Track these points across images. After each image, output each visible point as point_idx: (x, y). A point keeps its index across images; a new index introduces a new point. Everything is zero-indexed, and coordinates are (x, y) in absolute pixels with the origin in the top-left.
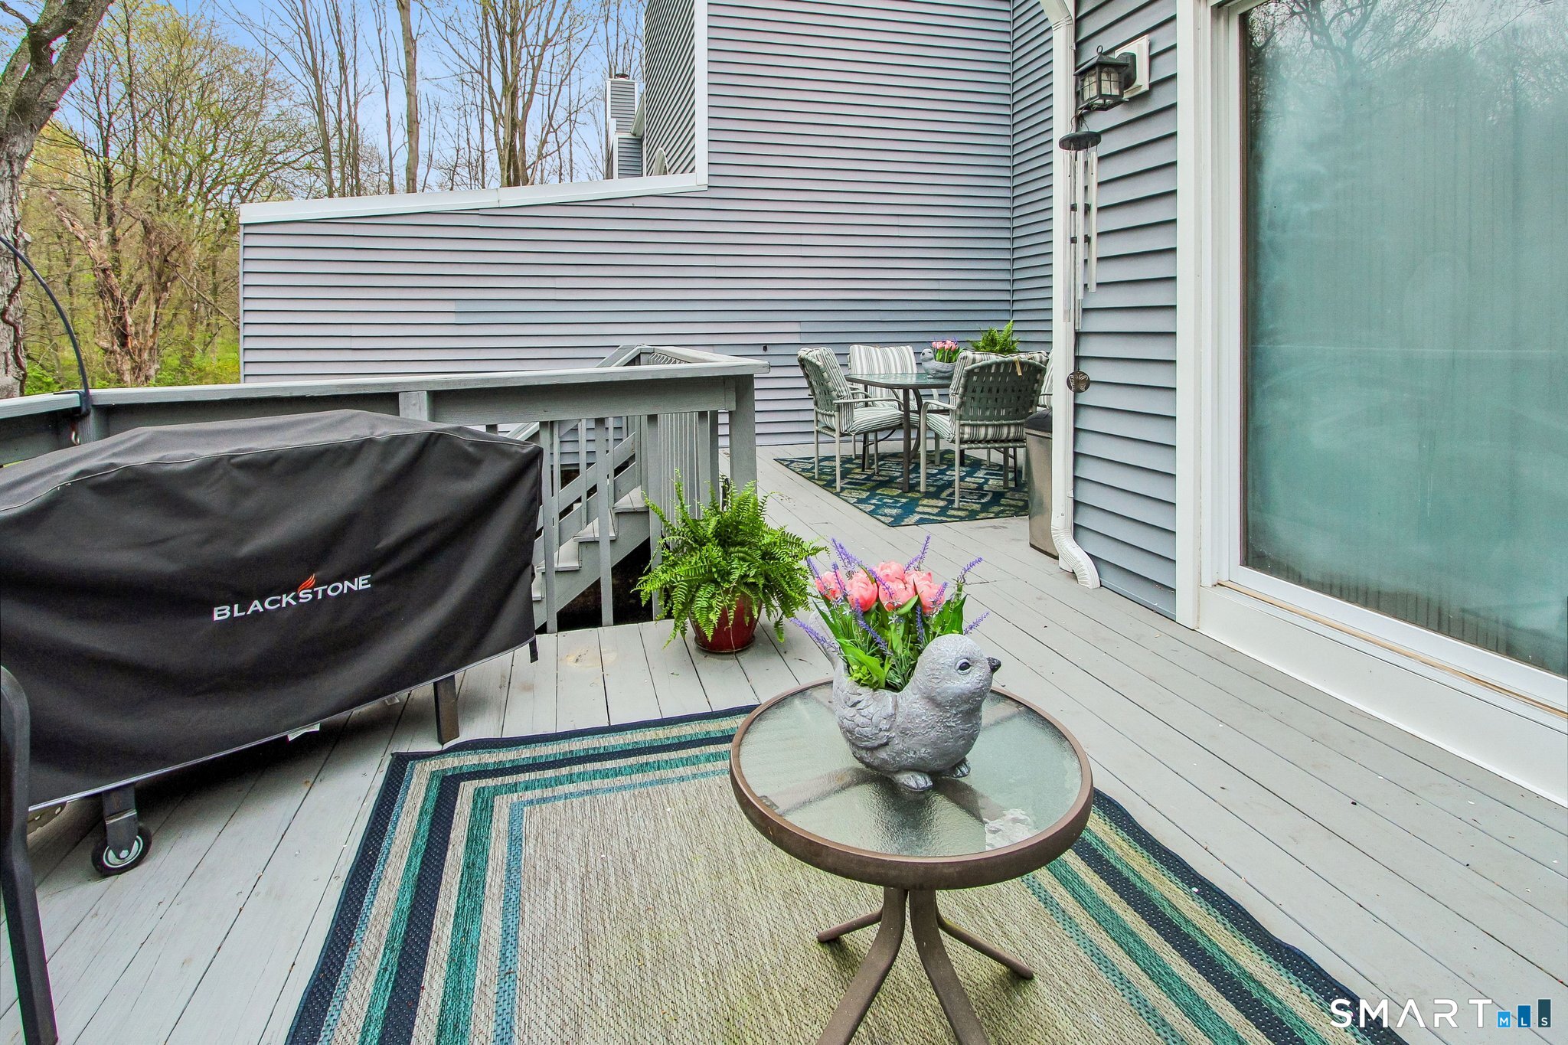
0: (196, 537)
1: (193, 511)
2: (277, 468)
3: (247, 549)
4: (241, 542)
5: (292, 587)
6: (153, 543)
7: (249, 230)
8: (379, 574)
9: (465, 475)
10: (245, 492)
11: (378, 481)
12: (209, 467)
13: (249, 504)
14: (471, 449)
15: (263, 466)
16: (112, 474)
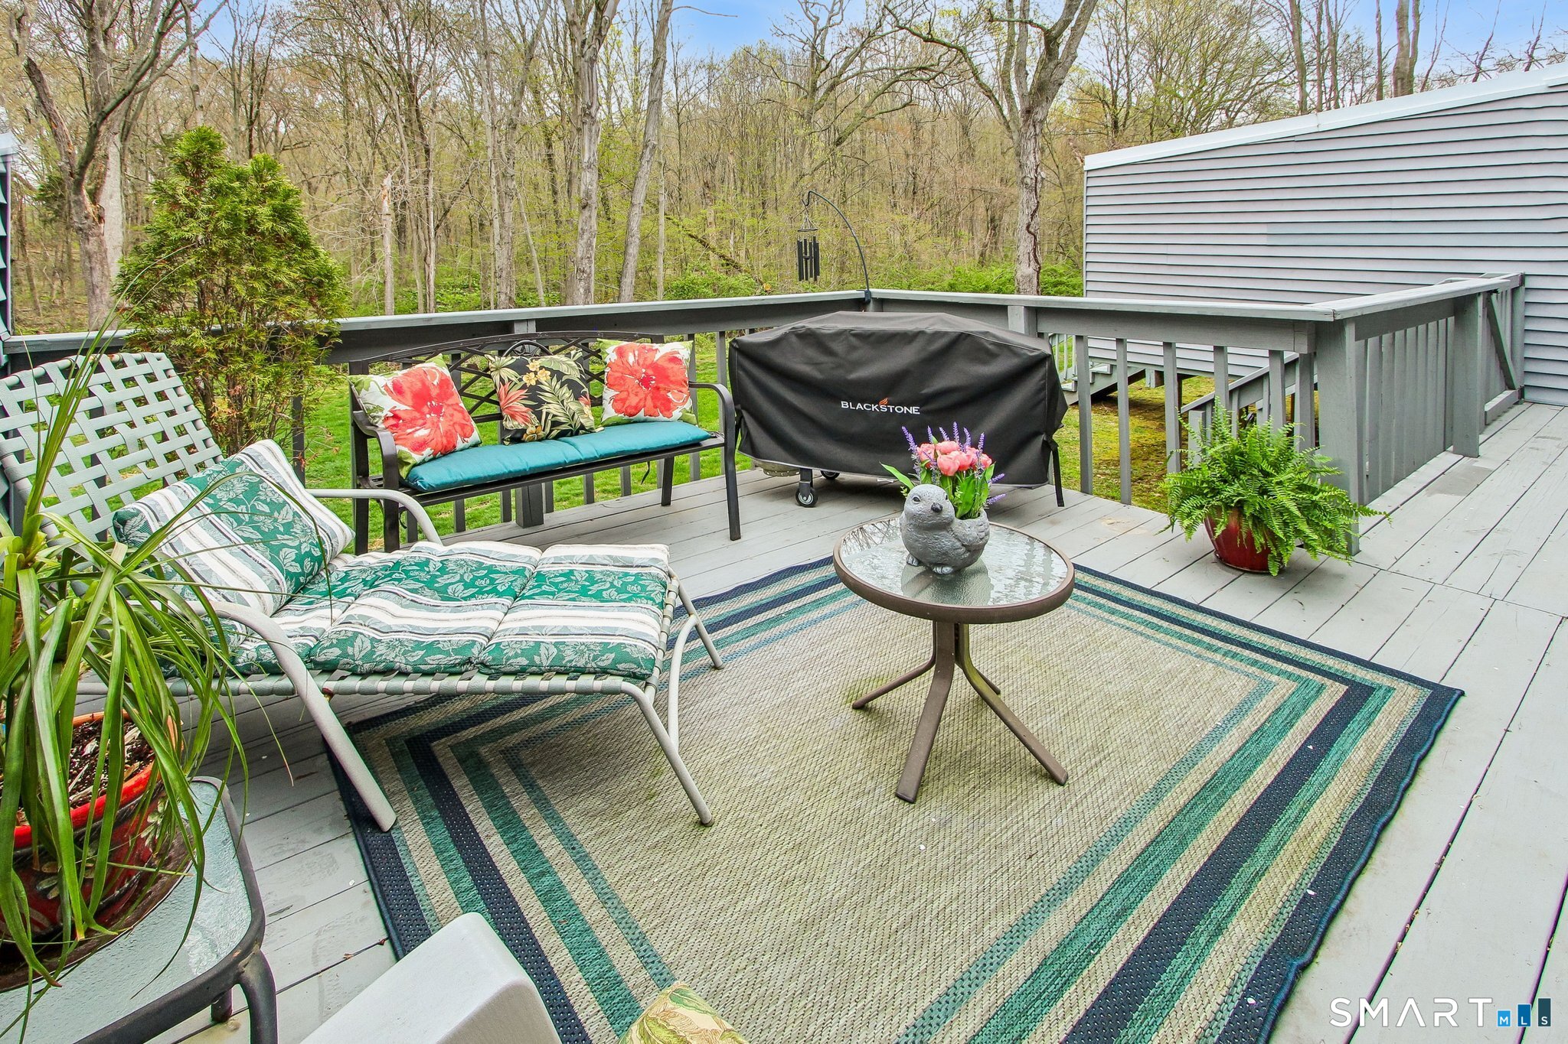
0: (831, 365)
1: (830, 352)
2: (872, 339)
3: (853, 376)
4: (851, 372)
5: (876, 402)
6: (816, 364)
7: (1090, 174)
8: (925, 408)
9: (984, 363)
10: (854, 348)
11: (923, 355)
12: (840, 334)
13: (856, 355)
14: (990, 347)
15: (865, 337)
16: (803, 330)
